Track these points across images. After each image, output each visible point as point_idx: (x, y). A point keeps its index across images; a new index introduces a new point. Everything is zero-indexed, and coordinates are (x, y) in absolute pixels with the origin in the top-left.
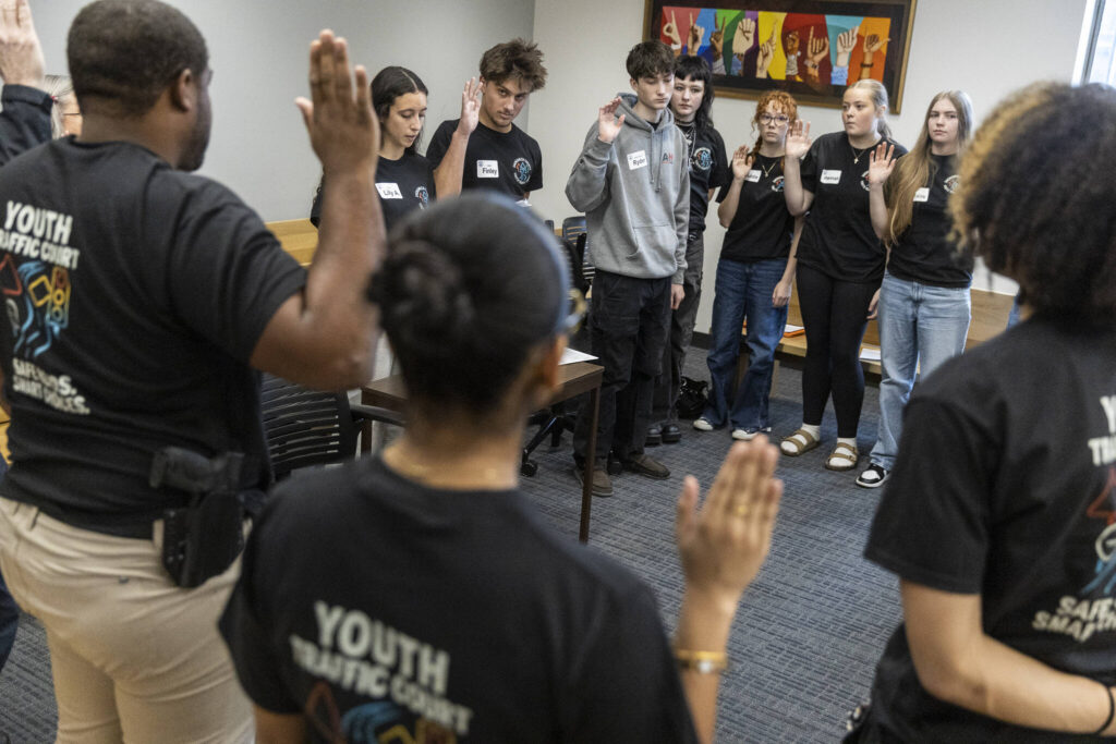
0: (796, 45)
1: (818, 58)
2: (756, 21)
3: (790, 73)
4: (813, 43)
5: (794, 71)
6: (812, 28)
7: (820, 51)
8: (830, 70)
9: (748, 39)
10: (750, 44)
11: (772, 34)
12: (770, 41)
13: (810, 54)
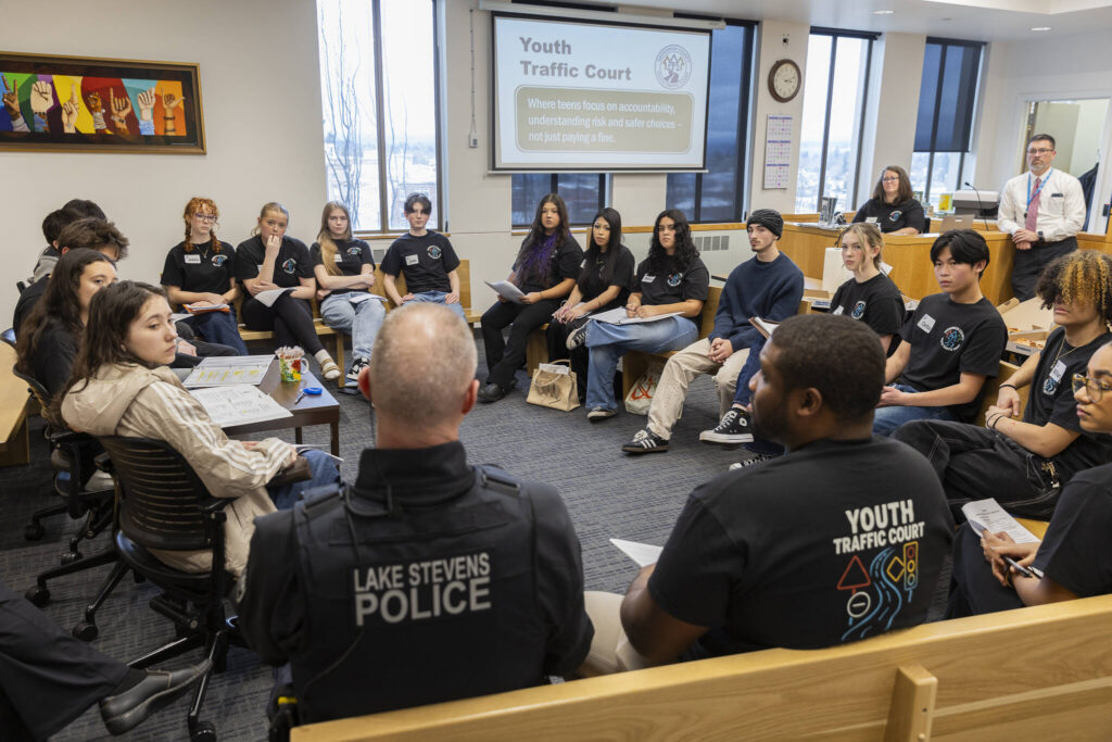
0: (99, 103)
1: (124, 114)
2: (52, 83)
3: (98, 127)
4: (115, 103)
5: (103, 125)
6: (111, 90)
7: (124, 109)
8: (137, 123)
9: (46, 99)
10: (50, 103)
11: (72, 94)
12: (71, 101)
13: (114, 111)
